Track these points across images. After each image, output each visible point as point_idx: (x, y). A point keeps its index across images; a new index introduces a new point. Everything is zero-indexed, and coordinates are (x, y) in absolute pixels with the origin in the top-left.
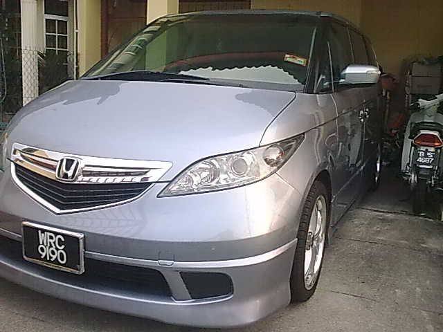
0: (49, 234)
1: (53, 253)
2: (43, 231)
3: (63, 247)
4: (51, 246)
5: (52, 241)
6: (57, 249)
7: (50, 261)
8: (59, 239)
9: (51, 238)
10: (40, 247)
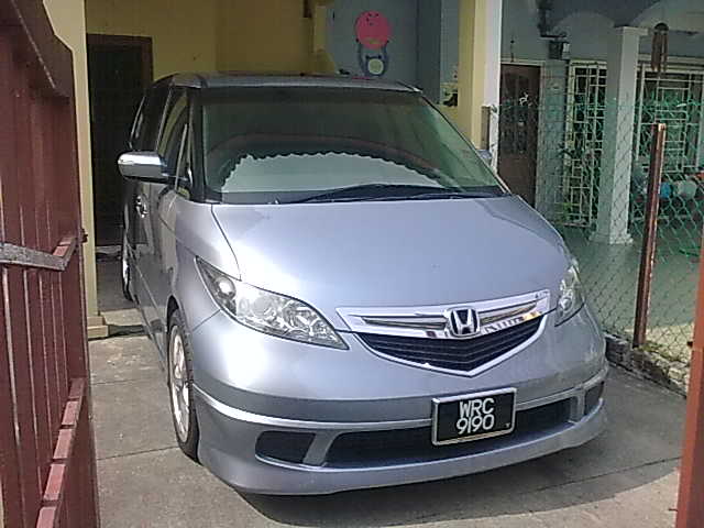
0: (474, 402)
1: (477, 422)
2: (466, 401)
3: (492, 410)
4: (476, 414)
5: (477, 409)
6: (483, 415)
7: (472, 433)
8: (489, 402)
9: (477, 405)
10: (460, 421)
